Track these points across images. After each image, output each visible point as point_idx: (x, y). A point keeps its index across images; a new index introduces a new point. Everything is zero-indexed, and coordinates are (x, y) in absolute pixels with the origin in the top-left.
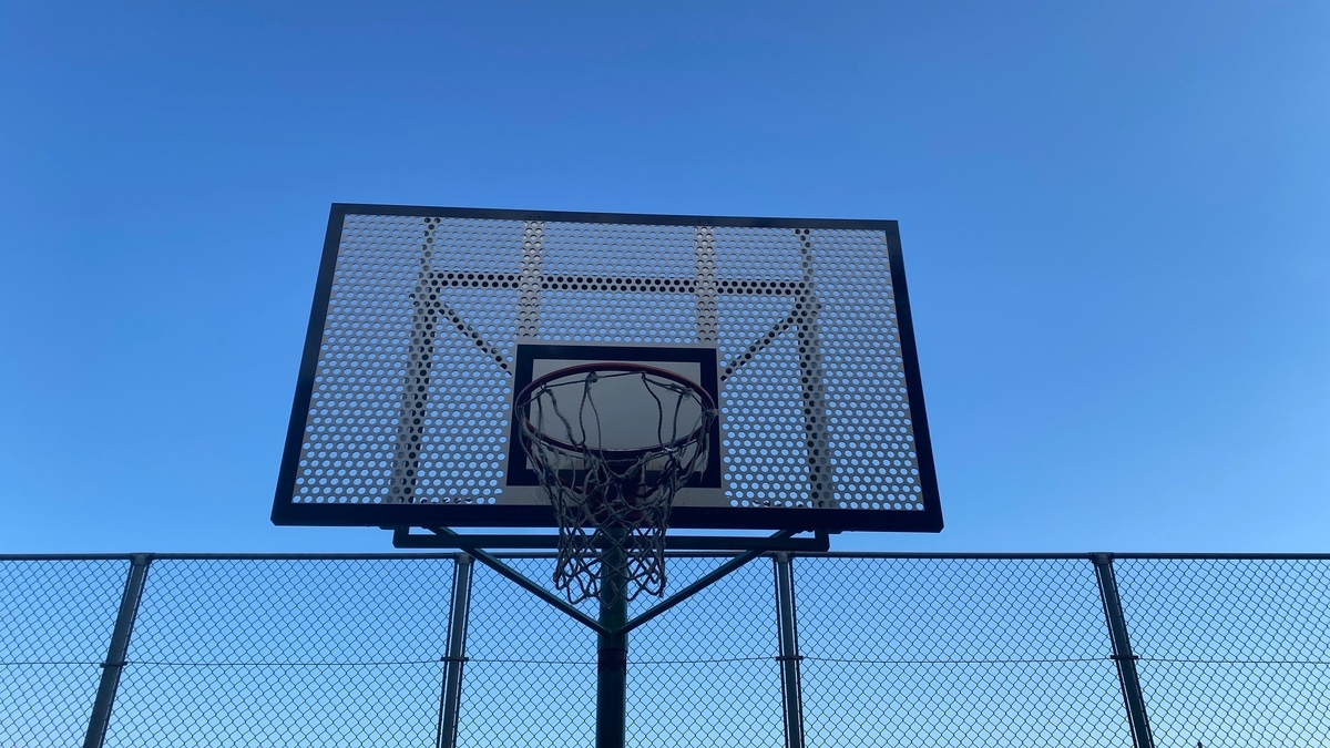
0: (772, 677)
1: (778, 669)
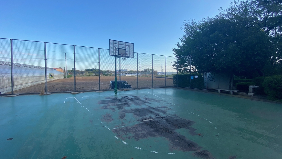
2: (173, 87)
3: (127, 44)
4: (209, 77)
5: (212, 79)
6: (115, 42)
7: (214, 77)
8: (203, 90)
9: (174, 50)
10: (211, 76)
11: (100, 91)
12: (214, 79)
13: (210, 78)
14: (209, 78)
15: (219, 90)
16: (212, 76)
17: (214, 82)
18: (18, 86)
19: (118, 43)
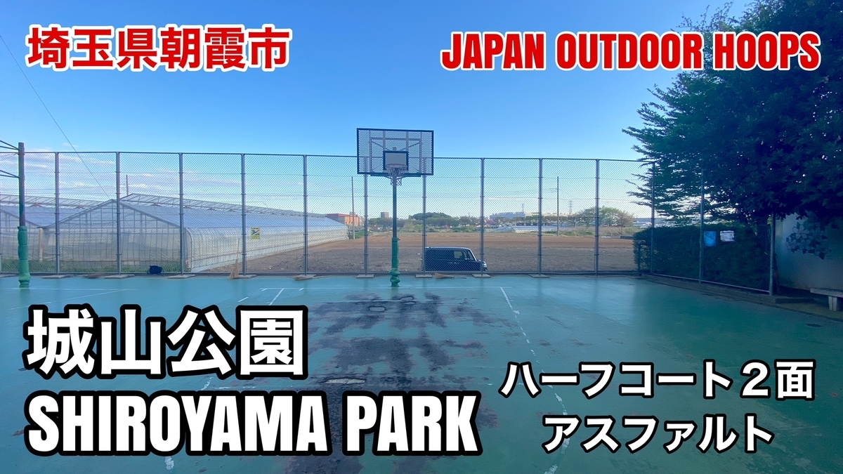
2: (631, 275)
3: (411, 135)
4: (798, 236)
5: (810, 245)
6: (374, 134)
7: (824, 237)
8: (758, 292)
9: (632, 132)
10: (807, 232)
11: (368, 276)
12: (819, 243)
13: (803, 241)
14: (799, 241)
15: (830, 298)
16: (811, 234)
17: (823, 259)
18: (232, 256)
19: (384, 135)
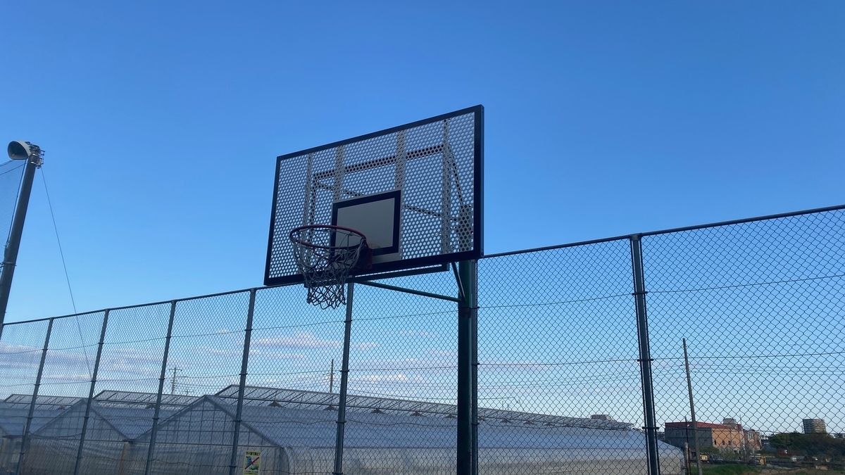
0: (631, 304)
1: (633, 300)
